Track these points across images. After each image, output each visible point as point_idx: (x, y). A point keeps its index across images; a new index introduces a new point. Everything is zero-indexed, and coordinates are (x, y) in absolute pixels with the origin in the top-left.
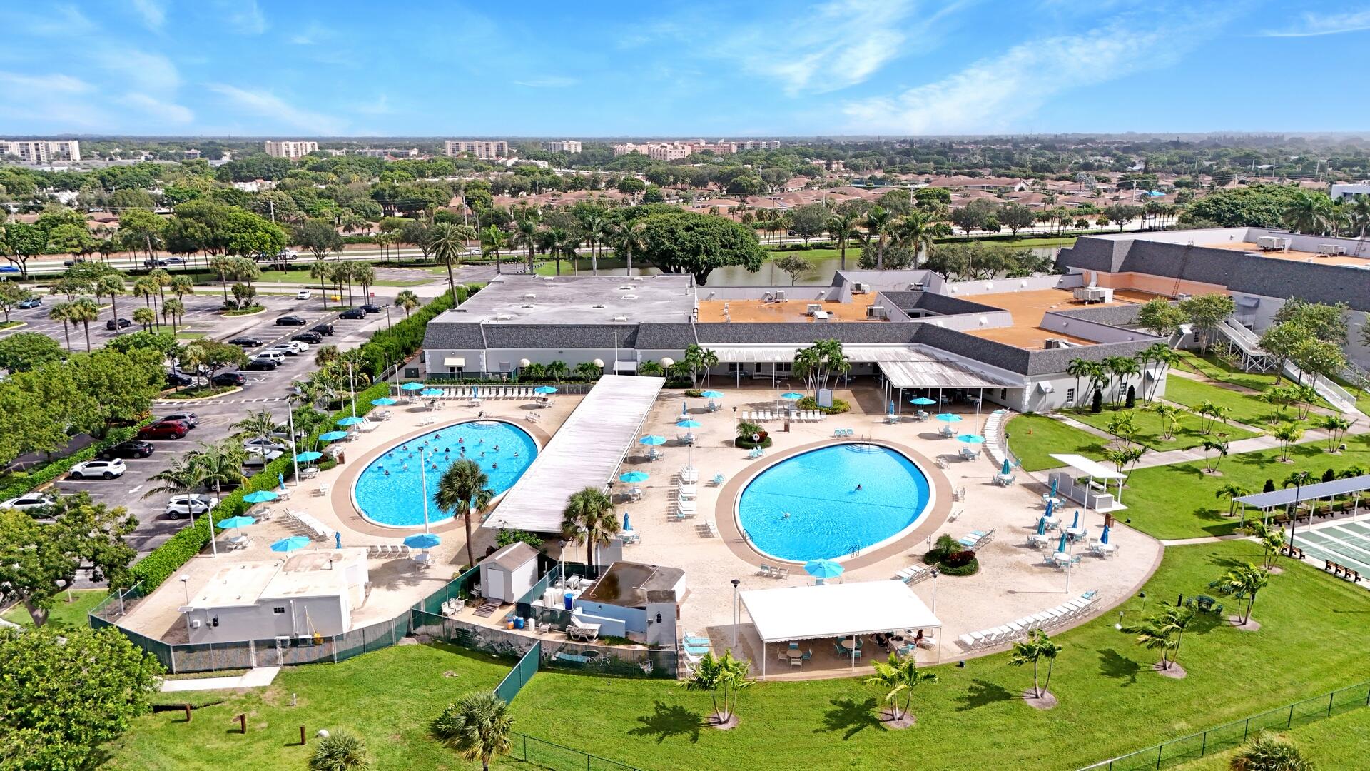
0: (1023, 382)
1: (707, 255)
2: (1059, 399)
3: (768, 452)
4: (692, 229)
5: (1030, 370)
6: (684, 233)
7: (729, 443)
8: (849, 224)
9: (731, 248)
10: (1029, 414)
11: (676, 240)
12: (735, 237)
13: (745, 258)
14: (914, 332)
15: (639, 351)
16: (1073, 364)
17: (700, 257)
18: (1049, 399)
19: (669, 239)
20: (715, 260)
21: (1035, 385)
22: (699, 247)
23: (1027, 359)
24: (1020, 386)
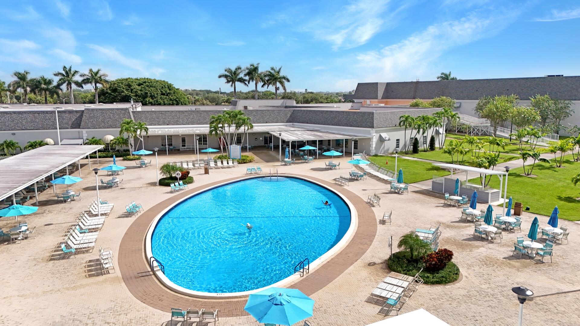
0: (370, 134)
1: (153, 99)
2: (390, 146)
3: (190, 187)
4: (142, 85)
5: (375, 125)
6: (137, 86)
7: (153, 184)
8: (237, 72)
9: (167, 95)
10: (376, 155)
11: (132, 90)
12: (170, 90)
13: (177, 101)
14: (289, 116)
15: (84, 131)
16: (402, 119)
17: (147, 99)
18: (387, 144)
19: (127, 90)
20: (157, 101)
21: (378, 135)
22: (147, 93)
23: (372, 118)
24: (369, 136)
